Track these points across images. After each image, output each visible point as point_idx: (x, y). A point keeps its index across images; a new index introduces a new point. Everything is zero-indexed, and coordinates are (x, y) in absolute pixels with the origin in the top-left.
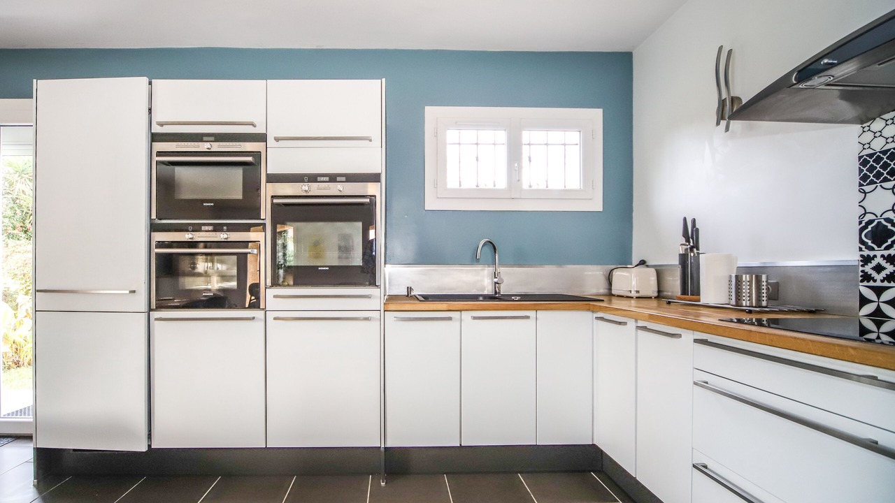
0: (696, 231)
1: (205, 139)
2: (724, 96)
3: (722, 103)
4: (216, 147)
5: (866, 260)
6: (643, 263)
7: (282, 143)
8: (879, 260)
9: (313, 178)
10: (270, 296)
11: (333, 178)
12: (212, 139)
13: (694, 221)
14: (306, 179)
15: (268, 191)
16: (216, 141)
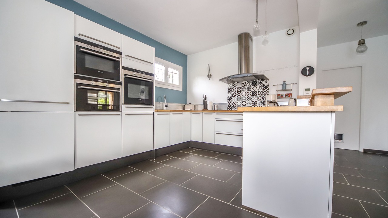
0: (206, 97)
1: (99, 47)
2: (209, 73)
3: (208, 74)
4: (104, 51)
5: (228, 103)
6: (190, 103)
7: (127, 57)
8: (230, 103)
9: (137, 71)
10: (124, 107)
11: (142, 72)
12: (102, 48)
13: (205, 95)
14: (134, 71)
15: (123, 72)
16: (103, 49)
